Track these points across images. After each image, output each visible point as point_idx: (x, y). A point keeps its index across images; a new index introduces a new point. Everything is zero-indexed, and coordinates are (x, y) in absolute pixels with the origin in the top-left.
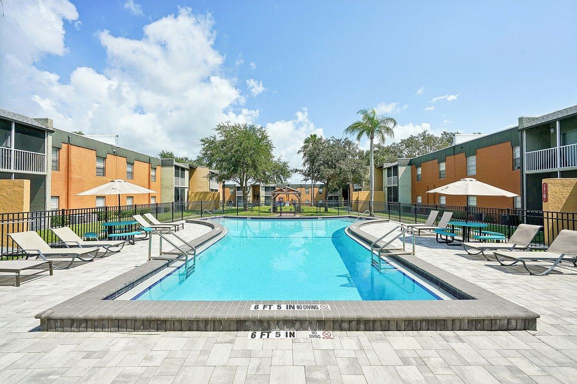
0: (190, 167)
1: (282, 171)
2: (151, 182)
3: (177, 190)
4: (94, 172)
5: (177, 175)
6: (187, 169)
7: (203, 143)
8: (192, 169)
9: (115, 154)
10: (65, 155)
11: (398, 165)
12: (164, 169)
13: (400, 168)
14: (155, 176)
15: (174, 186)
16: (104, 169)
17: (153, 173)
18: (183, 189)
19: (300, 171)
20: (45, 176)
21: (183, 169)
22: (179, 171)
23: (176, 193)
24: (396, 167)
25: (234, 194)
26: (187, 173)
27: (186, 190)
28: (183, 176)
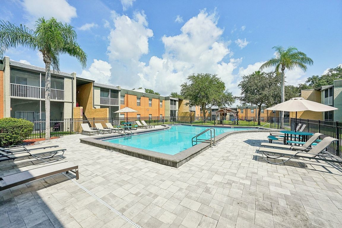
0: (179, 100)
1: (229, 98)
2: (160, 108)
3: (171, 111)
4: (136, 104)
5: (171, 104)
6: (177, 101)
7: (182, 87)
8: (180, 101)
9: (144, 96)
10: (126, 98)
11: (333, 86)
12: (166, 101)
13: (335, 89)
14: (162, 105)
15: (170, 109)
16: (140, 103)
17: (161, 104)
18: (175, 111)
19: (239, 98)
20: (118, 107)
21: (175, 101)
22: (173, 102)
23: (171, 113)
24: (331, 89)
25: (210, 113)
26: (177, 103)
27: (177, 111)
28: (175, 104)
